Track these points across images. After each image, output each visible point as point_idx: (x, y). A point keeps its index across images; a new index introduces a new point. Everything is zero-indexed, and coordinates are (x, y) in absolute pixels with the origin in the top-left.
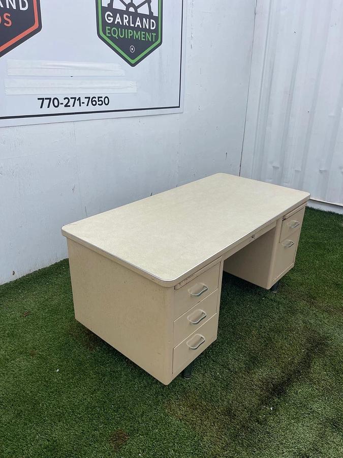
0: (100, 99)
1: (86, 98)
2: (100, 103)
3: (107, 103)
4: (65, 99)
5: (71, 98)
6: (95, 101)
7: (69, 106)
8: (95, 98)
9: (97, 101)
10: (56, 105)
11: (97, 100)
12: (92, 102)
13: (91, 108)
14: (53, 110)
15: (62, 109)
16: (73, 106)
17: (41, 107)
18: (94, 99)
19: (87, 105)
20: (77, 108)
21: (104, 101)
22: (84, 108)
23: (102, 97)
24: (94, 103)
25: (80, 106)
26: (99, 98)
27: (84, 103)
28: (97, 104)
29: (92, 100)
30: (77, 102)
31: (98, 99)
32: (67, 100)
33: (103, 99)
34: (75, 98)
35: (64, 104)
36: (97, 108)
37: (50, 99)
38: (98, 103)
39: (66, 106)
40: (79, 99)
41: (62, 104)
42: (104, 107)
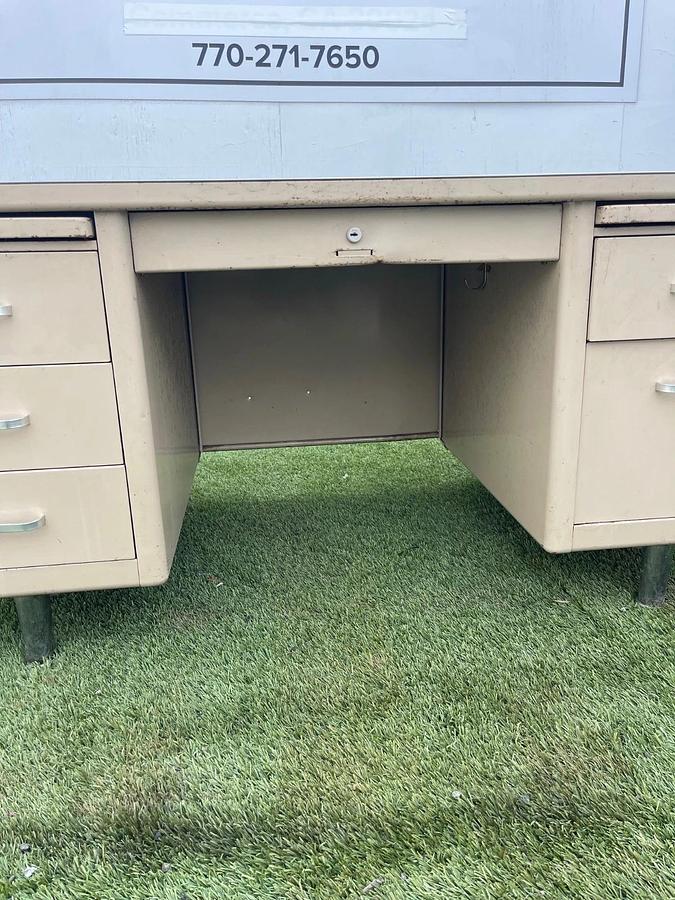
0: (352, 52)
1: (312, 47)
2: (353, 61)
3: (371, 62)
4: (257, 47)
5: (275, 47)
6: (339, 57)
7: (269, 65)
8: (339, 48)
9: (344, 56)
10: (235, 59)
11: (343, 53)
12: (329, 58)
13: (326, 72)
14: (225, 71)
15: (248, 71)
16: (279, 65)
17: (200, 63)
18: (335, 52)
19: (317, 65)
20: (288, 71)
21: (368, 56)
22: (306, 72)
23: (357, 48)
24: (335, 61)
25: (297, 65)
26: (349, 48)
27: (307, 59)
28: (344, 63)
29: (328, 54)
30: (289, 58)
31: (348, 52)
32: (263, 51)
33: (360, 52)
34: (284, 48)
35: (256, 60)
36: (344, 73)
37: (221, 46)
38: (345, 60)
39: (260, 64)
40: (295, 49)
41: (251, 59)
42: (362, 73)
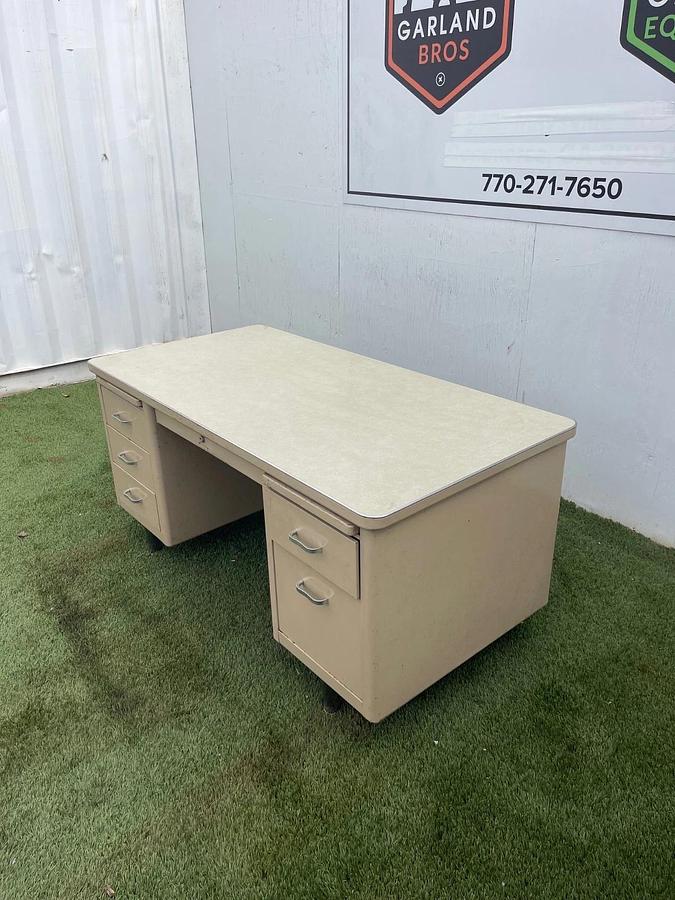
0: (599, 183)
1: (567, 178)
2: (599, 191)
3: (614, 193)
4: (526, 178)
5: (538, 177)
6: (587, 187)
7: (532, 192)
8: (588, 179)
9: (592, 188)
10: (509, 187)
11: (591, 184)
12: (579, 188)
13: (575, 201)
14: (501, 196)
15: (518, 196)
16: (539, 193)
17: (485, 190)
18: (585, 183)
19: (568, 194)
20: (546, 198)
21: (611, 188)
22: (559, 200)
23: (604, 180)
24: (584, 191)
25: (553, 193)
26: (597, 180)
27: (561, 189)
28: (591, 193)
29: (579, 185)
30: (548, 187)
31: (596, 183)
32: (529, 181)
33: (606, 185)
34: (545, 178)
35: (523, 188)
36: (590, 202)
37: (501, 176)
38: (592, 191)
39: (526, 191)
40: (554, 180)
41: (520, 187)
42: (605, 203)
